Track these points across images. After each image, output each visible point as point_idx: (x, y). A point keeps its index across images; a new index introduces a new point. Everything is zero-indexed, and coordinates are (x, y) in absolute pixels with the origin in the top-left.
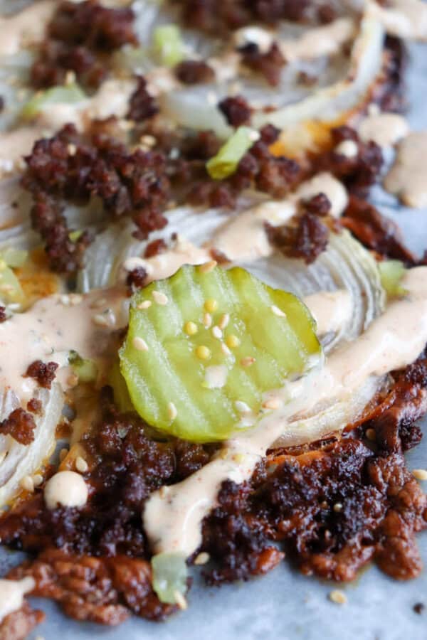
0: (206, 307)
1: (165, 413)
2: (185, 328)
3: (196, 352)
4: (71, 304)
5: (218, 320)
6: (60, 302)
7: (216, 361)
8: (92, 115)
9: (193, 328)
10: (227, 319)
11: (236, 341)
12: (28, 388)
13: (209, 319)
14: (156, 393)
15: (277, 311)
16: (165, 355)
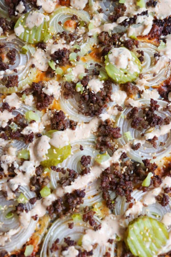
0: (145, 228)
1: (137, 253)
2: (140, 233)
3: (143, 239)
4: (113, 220)
5: (147, 231)
6: (111, 218)
7: (147, 241)
8: (112, 162)
9: (142, 233)
10: (149, 230)
11: (151, 236)
12: (108, 244)
13: (145, 231)
14: (135, 247)
15: (160, 229)
16: (137, 239)
